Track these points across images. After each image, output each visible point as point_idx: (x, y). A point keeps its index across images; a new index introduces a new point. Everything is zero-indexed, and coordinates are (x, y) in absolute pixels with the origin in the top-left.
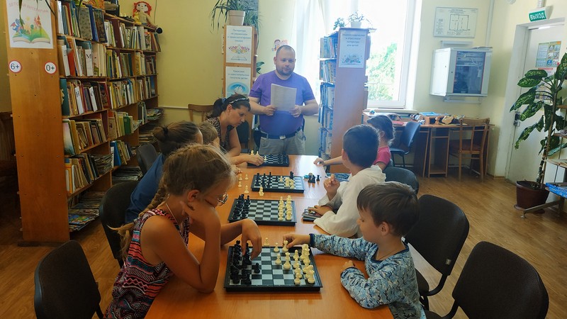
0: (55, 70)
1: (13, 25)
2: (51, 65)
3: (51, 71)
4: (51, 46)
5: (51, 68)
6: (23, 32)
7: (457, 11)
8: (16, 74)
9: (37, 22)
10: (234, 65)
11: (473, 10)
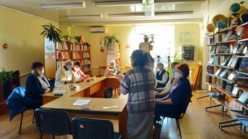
1: (46, 47)
4: (54, 52)
5: (54, 57)
6: (48, 49)
7: (187, 33)
8: (46, 59)
9: (51, 46)
10: (109, 54)
11: (193, 32)
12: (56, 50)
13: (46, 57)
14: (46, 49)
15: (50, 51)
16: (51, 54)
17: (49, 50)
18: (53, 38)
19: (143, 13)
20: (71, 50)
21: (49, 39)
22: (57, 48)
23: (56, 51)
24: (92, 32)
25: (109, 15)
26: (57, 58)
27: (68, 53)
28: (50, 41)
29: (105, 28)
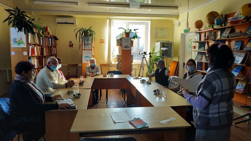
0: (27, 54)
1: (13, 40)
2: (25, 52)
3: (26, 54)
4: (25, 46)
5: (25, 53)
6: (16, 42)
7: (162, 29)
8: (13, 56)
9: (21, 39)
10: (86, 50)
11: (168, 29)
12: (28, 43)
13: (13, 53)
14: (12, 42)
15: (19, 44)
16: (20, 50)
17: (16, 44)
18: (23, 28)
19: (128, 4)
20: (42, 44)
21: (17, 29)
22: (29, 42)
23: (28, 45)
24: (58, 23)
25: (89, 3)
26: (30, 55)
27: (40, 48)
28: (18, 32)
29: (76, 19)
